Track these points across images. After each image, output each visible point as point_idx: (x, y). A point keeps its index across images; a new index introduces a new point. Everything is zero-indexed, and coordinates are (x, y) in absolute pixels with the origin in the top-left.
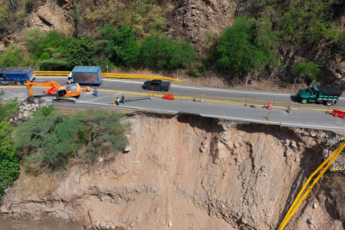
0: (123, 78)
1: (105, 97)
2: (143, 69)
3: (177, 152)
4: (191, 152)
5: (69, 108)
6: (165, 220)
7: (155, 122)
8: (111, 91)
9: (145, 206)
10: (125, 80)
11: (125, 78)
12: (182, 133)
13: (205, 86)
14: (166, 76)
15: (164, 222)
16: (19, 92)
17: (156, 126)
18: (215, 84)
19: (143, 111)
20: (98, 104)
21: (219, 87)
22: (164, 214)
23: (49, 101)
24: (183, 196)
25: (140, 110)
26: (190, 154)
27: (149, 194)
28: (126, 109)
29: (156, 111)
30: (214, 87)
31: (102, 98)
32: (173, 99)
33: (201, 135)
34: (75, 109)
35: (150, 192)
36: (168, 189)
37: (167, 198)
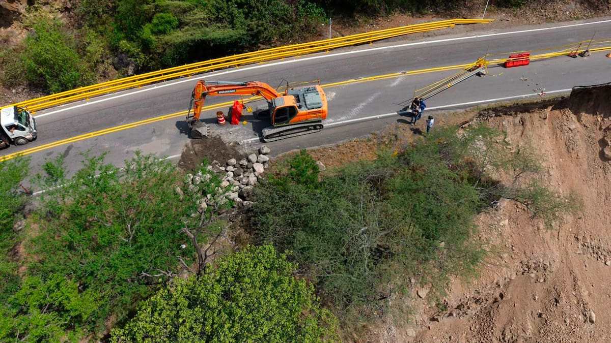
0: (368, 43)
1: (376, 95)
2: (388, 13)
3: (563, 175)
4: (585, 167)
5: (316, 148)
6: (581, 313)
7: (515, 125)
8: (373, 78)
9: (533, 301)
10: (375, 45)
11: (372, 42)
12: (559, 132)
13: (549, 20)
14: (448, 17)
15: (581, 317)
16: (148, 140)
17: (519, 133)
18: (568, 13)
19: (493, 105)
20: (378, 116)
21: (577, 19)
22: (576, 302)
23: (250, 141)
24: (596, 256)
25: (485, 106)
26: (585, 171)
27: (533, 275)
28: (452, 111)
29: (522, 98)
30: (570, 19)
31: (370, 99)
32: (527, 63)
33: (594, 127)
34: (333, 145)
35: (535, 272)
36: (567, 254)
37: (572, 272)
